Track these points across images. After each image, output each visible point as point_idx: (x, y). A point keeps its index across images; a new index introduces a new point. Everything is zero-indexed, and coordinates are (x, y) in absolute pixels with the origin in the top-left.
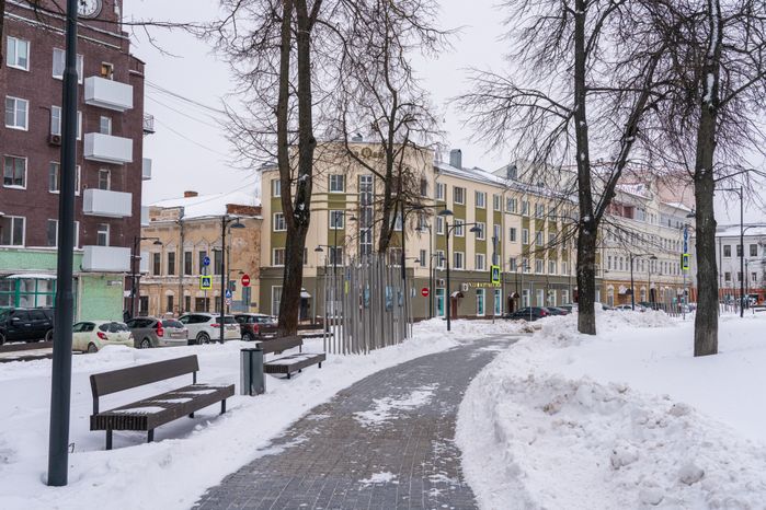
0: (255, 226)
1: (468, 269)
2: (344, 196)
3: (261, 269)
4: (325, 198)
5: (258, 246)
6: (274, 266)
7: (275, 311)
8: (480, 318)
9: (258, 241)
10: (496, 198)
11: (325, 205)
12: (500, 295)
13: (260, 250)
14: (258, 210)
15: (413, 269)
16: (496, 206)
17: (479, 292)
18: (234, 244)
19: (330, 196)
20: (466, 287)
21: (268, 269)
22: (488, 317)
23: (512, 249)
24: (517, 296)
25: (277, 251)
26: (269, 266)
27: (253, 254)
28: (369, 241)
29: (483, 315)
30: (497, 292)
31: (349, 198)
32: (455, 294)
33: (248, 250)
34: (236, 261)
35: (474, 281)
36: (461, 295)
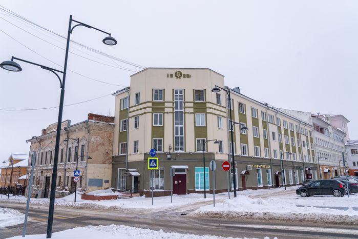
0: (110, 129)
1: (250, 156)
2: (163, 103)
3: (113, 157)
4: (150, 105)
5: (111, 142)
6: (120, 155)
7: (119, 186)
8: (260, 188)
9: (111, 139)
10: (263, 113)
11: (150, 110)
12: (270, 173)
13: (112, 145)
14: (113, 119)
15: (213, 154)
16: (263, 118)
17: (258, 171)
18: (92, 140)
19: (153, 103)
20: (250, 167)
21: (117, 157)
22: (265, 187)
23: (274, 145)
24: (280, 173)
25: (122, 145)
26: (117, 155)
27: (107, 147)
28: (182, 134)
29: (262, 186)
30: (267, 171)
31: (166, 105)
32: (244, 172)
33: (103, 144)
34: (93, 151)
35: (254, 163)
36: (247, 173)
